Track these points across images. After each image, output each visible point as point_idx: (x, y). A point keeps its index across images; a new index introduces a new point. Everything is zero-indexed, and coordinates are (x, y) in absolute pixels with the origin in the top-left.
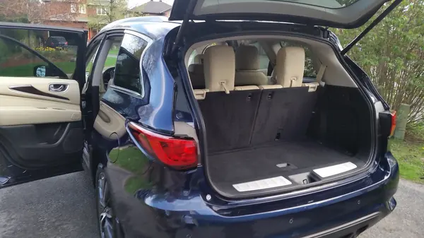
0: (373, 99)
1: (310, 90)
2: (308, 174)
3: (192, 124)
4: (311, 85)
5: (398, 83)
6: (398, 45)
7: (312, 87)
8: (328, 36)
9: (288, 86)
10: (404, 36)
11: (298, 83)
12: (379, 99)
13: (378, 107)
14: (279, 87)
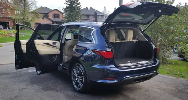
0: (152, 44)
1: (134, 42)
2: (136, 63)
3: (110, 49)
4: (134, 41)
5: (159, 42)
6: (159, 28)
7: (135, 41)
8: (139, 27)
9: (129, 41)
10: (160, 26)
11: (131, 40)
12: (154, 44)
13: (154, 46)
14: (126, 41)
